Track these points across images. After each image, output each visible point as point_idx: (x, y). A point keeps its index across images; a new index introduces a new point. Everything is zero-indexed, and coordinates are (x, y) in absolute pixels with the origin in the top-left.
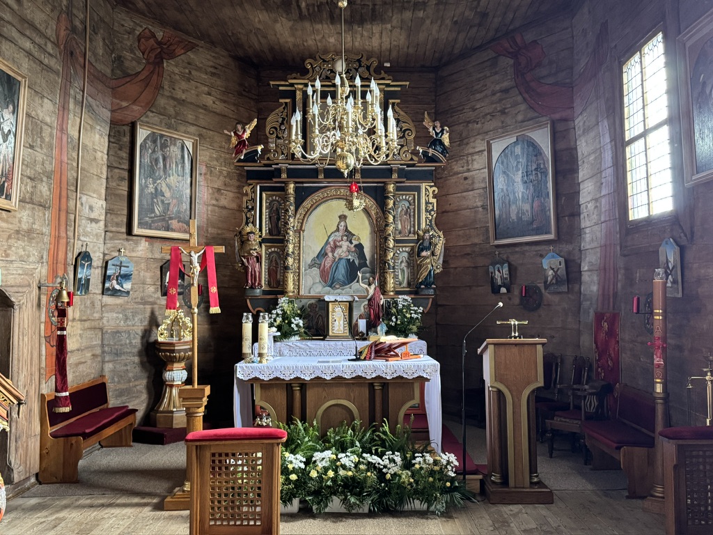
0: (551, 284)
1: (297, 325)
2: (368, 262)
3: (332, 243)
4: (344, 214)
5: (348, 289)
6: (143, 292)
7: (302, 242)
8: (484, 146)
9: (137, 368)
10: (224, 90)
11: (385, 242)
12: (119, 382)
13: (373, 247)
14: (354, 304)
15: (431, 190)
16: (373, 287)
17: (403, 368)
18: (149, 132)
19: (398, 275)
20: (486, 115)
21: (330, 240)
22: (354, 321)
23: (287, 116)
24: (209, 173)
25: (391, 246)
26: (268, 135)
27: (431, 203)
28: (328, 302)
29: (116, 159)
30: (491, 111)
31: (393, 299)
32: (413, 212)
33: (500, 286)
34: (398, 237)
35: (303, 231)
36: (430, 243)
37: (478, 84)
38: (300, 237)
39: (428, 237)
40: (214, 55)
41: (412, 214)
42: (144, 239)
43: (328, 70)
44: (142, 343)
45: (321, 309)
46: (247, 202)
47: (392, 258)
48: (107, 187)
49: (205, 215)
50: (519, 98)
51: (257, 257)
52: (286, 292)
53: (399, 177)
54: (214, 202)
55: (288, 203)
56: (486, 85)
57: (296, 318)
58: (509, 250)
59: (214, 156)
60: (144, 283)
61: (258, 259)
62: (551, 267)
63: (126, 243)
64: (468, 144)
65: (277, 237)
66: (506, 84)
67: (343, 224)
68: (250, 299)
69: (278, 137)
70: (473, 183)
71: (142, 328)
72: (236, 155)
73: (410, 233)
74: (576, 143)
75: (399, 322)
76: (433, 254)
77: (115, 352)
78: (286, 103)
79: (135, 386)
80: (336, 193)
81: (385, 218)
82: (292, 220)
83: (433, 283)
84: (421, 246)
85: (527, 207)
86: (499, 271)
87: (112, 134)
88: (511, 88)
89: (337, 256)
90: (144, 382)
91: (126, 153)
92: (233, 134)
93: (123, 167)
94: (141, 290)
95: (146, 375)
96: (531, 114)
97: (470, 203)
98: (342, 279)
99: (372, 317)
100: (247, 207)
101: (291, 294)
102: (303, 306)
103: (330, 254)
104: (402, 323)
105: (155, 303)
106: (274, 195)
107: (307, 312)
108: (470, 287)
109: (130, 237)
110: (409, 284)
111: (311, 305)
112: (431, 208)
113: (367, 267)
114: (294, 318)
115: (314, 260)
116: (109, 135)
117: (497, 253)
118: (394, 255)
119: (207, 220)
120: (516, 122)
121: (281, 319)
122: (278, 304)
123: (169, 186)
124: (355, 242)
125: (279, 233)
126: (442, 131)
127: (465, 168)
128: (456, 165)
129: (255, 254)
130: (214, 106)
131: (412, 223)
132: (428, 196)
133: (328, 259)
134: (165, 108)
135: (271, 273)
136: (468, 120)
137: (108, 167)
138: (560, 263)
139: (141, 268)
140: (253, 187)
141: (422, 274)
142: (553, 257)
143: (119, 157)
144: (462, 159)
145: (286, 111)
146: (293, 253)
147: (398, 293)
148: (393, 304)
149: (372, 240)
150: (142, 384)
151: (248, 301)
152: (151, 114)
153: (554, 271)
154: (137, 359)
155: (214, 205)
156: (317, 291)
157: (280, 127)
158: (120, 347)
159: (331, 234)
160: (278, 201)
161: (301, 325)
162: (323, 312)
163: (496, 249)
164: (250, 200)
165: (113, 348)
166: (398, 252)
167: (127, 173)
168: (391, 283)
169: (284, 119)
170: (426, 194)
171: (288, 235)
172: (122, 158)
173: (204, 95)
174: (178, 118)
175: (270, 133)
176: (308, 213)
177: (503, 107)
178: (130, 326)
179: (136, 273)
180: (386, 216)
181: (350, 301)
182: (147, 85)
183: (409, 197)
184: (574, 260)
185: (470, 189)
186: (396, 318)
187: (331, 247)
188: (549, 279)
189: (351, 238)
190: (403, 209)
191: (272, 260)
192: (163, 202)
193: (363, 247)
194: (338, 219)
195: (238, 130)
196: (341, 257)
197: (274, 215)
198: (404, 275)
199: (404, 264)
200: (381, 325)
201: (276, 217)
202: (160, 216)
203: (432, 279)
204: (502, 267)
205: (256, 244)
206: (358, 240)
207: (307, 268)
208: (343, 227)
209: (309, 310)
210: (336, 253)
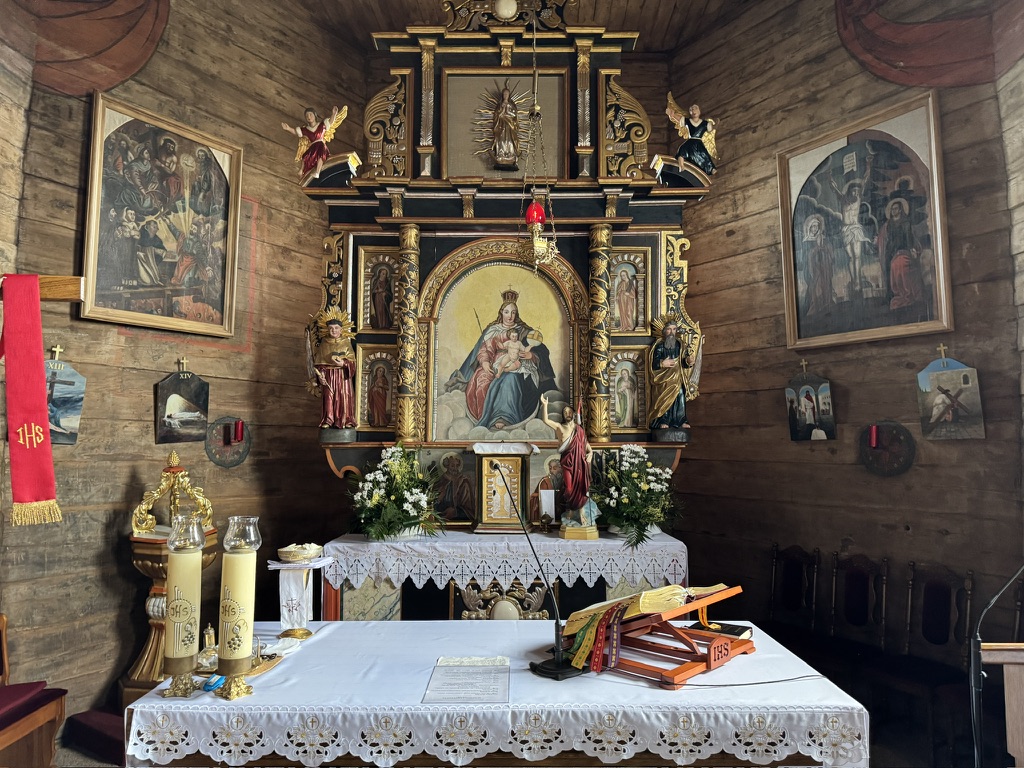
0: (940, 423)
1: (416, 505)
2: (557, 380)
3: (489, 344)
4: (513, 289)
5: (520, 431)
6: (112, 434)
7: (432, 341)
8: (771, 167)
9: (93, 588)
11: (592, 341)
12: (45, 623)
13: (568, 353)
14: (532, 460)
15: (677, 244)
16: (571, 426)
18: (129, 119)
19: (614, 404)
20: (774, 111)
21: (486, 338)
22: (531, 491)
23: (404, 100)
24: (265, 217)
25: (603, 348)
26: (368, 135)
27: (677, 269)
28: (481, 457)
29: (48, 162)
30: (785, 101)
31: (608, 450)
32: (643, 285)
33: (811, 427)
34: (615, 333)
35: (436, 321)
36: (678, 344)
37: (756, 61)
38: (428, 332)
39: (674, 332)
41: (641, 289)
42: (115, 330)
43: (483, 15)
44: (106, 539)
45: (467, 468)
46: (329, 267)
47: (604, 372)
48: (20, 217)
49: (257, 294)
50: (851, 66)
51: (345, 369)
52: (400, 436)
53: (619, 214)
54: (276, 271)
55: (405, 265)
56: (773, 59)
57: (414, 490)
58: (830, 357)
59: (278, 188)
60: (115, 417)
61: (349, 372)
62: (940, 389)
63: (69, 335)
64: (735, 170)
65: (385, 331)
66: (817, 46)
67: (509, 308)
68: (331, 449)
69: (387, 140)
70: (746, 238)
71: (108, 507)
72: (305, 171)
73: (637, 325)
74: (1000, 127)
75: (626, 501)
76: (685, 364)
77: (37, 559)
78: (403, 77)
79: (88, 627)
80: (498, 248)
81: (592, 295)
82: (412, 298)
83: (684, 420)
84: (659, 348)
85: (874, 270)
86: (809, 398)
87: (38, 109)
88: (830, 51)
89: (499, 369)
90: (111, 616)
91: (74, 153)
92: (299, 132)
93: (64, 180)
94: (108, 430)
95: (114, 601)
96: (883, 88)
98: (509, 411)
99: (570, 489)
100: (330, 276)
101: (410, 440)
102: (432, 464)
103: (486, 365)
104: (632, 503)
105: (141, 457)
106: (380, 253)
107: (440, 474)
108: (742, 428)
109: (77, 324)
110: (635, 422)
111: (448, 462)
112: (678, 277)
113: (556, 389)
114: (409, 490)
115: (454, 375)
116: (29, 112)
117: (804, 363)
118: (608, 365)
119: (261, 302)
120: (843, 112)
121: (383, 492)
122: (381, 460)
123: (174, 231)
124: (533, 343)
125: (390, 324)
126: (703, 127)
127: (729, 215)
129: (342, 363)
130: (278, 99)
131: (641, 306)
132: (672, 254)
133: (482, 374)
134: (170, 82)
135: (373, 399)
136: (734, 128)
137: (26, 175)
138: (966, 380)
139: (108, 386)
140: (342, 238)
141: (662, 402)
142: (947, 366)
143: (55, 160)
144: (723, 200)
145: (403, 91)
146: (413, 360)
147: (617, 438)
148: (607, 461)
149: (567, 338)
150: (104, 621)
151: (328, 453)
152: (137, 87)
153: (949, 396)
154: (92, 572)
155: (275, 277)
156: (461, 433)
157: (391, 121)
158: (48, 549)
159: (488, 327)
160: (387, 265)
161: (424, 504)
162: (471, 473)
163: (799, 357)
164: (335, 263)
165: (30, 551)
166: (614, 360)
167: (75, 195)
168: (602, 421)
169: (398, 106)
170: (668, 251)
171: (405, 327)
172: (63, 163)
173: (257, 76)
174: (201, 106)
175: (371, 132)
176: (446, 287)
177: (813, 89)
178: (76, 504)
179: (96, 396)
180: (592, 291)
181: (524, 455)
182: (130, 29)
183: (635, 258)
184: (999, 373)
185: (739, 251)
186: (618, 489)
187: (487, 351)
188: (936, 412)
189: (524, 336)
190: (623, 280)
191: (376, 375)
192: (158, 258)
193: (547, 352)
194: (502, 299)
195: (310, 124)
196: (506, 370)
197: (380, 290)
198: (625, 404)
199: (625, 385)
200: (587, 505)
201: (384, 294)
202: (151, 286)
203: (682, 413)
204: (816, 390)
205: (346, 344)
206: (537, 339)
207: (443, 391)
208: (509, 314)
209: (445, 470)
210: (497, 362)
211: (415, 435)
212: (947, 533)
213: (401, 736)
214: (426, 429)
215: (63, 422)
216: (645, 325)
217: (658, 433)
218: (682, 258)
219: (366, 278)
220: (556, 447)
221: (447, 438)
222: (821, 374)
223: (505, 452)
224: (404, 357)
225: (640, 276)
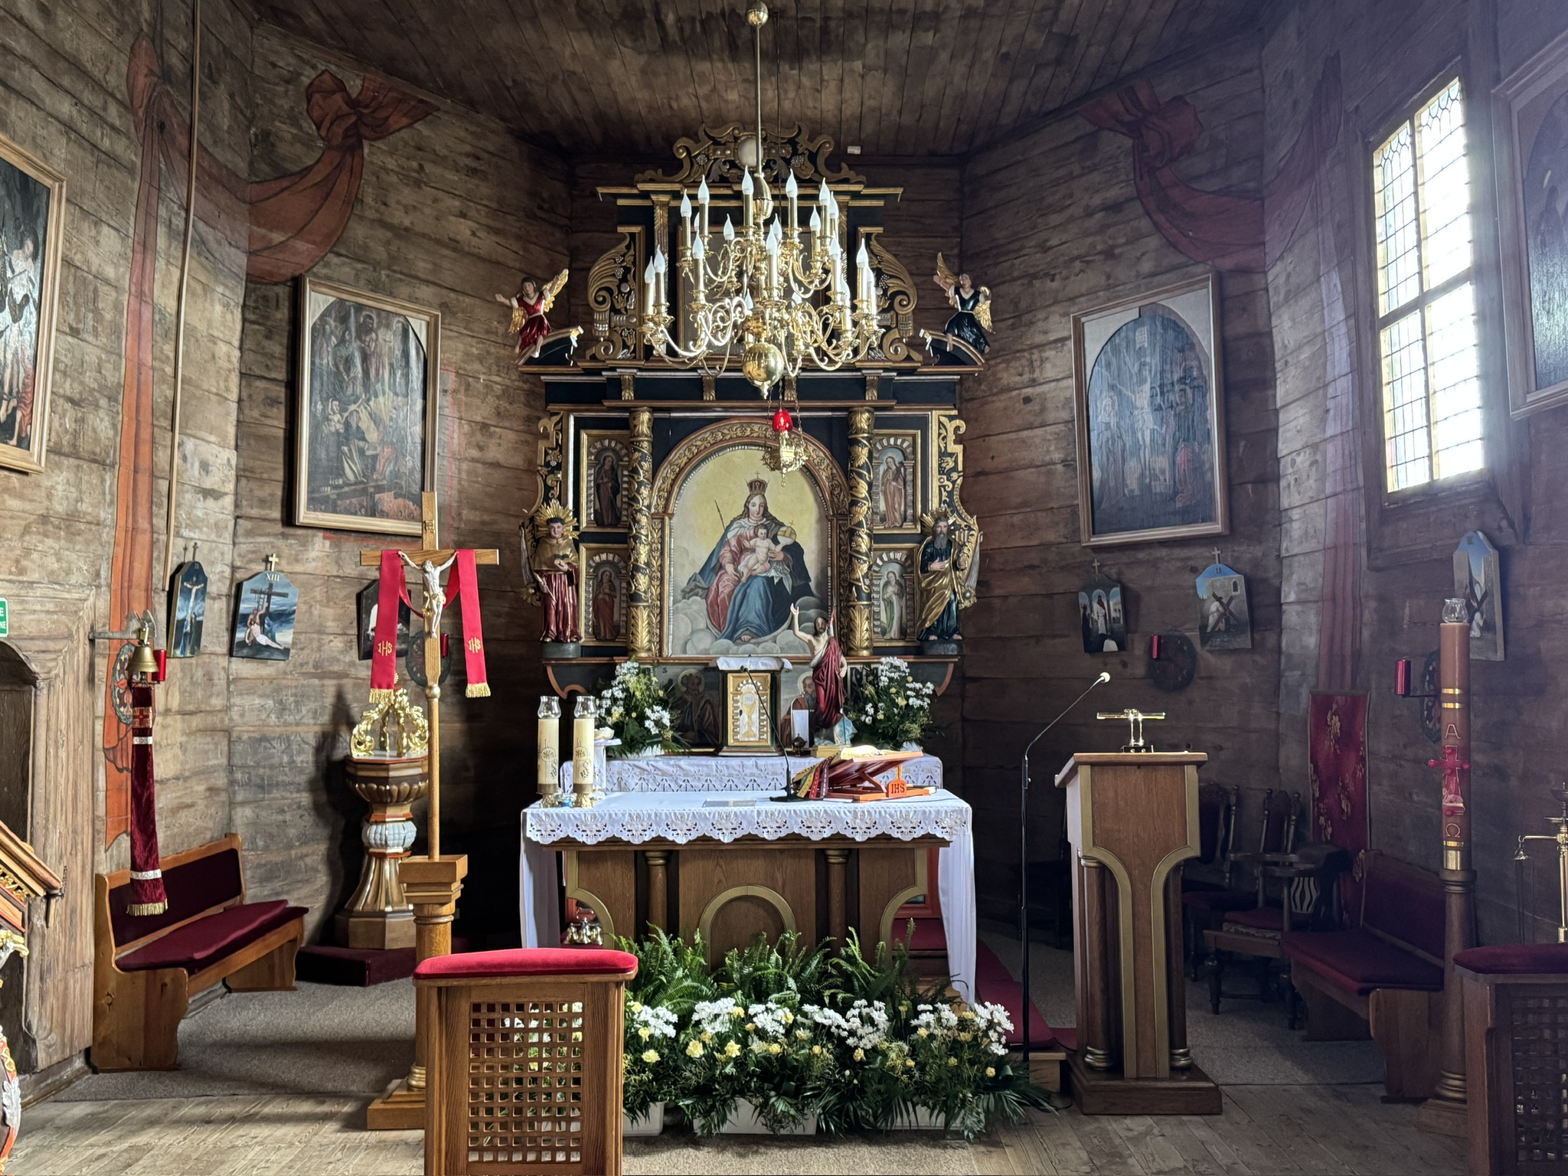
0: (1216, 632)
1: (658, 723)
2: (812, 584)
3: (733, 542)
4: (761, 477)
5: (770, 644)
6: (319, 649)
7: (667, 539)
8: (1067, 329)
9: (307, 817)
10: (494, 205)
11: (851, 541)
12: (266, 849)
13: (825, 552)
14: (783, 677)
15: (951, 426)
16: (824, 638)
17: (891, 815)
18: (332, 299)
19: (879, 613)
20: (1073, 260)
21: (730, 535)
22: (783, 714)
23: (634, 263)
24: (462, 388)
25: (864, 548)
26: (593, 304)
27: (951, 455)
28: (725, 673)
29: (260, 358)
30: (1082, 251)
31: (868, 664)
33: (1104, 637)
34: (879, 530)
35: (671, 516)
36: (950, 543)
37: (1055, 192)
38: (662, 529)
39: (945, 530)
40: (473, 128)
41: (909, 478)
42: (321, 534)
43: (724, 163)
44: (317, 762)
45: (708, 686)
46: (546, 454)
47: (866, 576)
48: (238, 421)
49: (455, 482)
50: (1145, 224)
51: (569, 574)
52: (634, 651)
53: (880, 397)
54: (475, 453)
56: (1071, 196)
57: (656, 708)
58: (1124, 557)
59: (475, 351)
60: (321, 631)
61: (572, 578)
62: (1215, 596)
63: (280, 543)
64: (1032, 323)
65: (613, 528)
66: (1114, 193)
67: (757, 500)
68: (553, 666)
69: (614, 310)
70: (1043, 410)
71: (317, 729)
72: (522, 348)
73: (905, 520)
74: (1269, 321)
75: (880, 716)
76: (955, 566)
77: (259, 781)
78: (632, 235)
79: (302, 857)
80: (743, 432)
81: (851, 488)
82: (645, 492)
83: (956, 631)
84: (928, 548)
85: (1162, 462)
86: (1101, 604)
87: (251, 303)
88: (1127, 201)
89: (745, 572)
90: (322, 848)
91: (281, 344)
92: (515, 303)
93: (273, 375)
94: (315, 645)
96: (1171, 259)
97: (1037, 455)
98: (757, 621)
99: (822, 705)
100: (547, 464)
101: (643, 655)
102: (670, 681)
103: (730, 568)
104: (888, 718)
105: (347, 676)
106: (604, 437)
107: (678, 695)
108: (1037, 639)
109: (290, 531)
110: (903, 633)
111: (687, 679)
112: (951, 465)
113: (811, 594)
114: (650, 707)
115: (693, 579)
116: (244, 306)
117: (1096, 564)
118: (870, 568)
119: (460, 492)
120: (1138, 276)
121: (621, 710)
122: (615, 677)
123: (375, 419)
124: (784, 541)
125: (617, 521)
126: (975, 297)
127: (1026, 377)
128: (1006, 369)
129: (566, 567)
130: (474, 241)
131: (910, 498)
132: (944, 438)
133: (725, 578)
134: (366, 247)
135: (601, 608)
136: (1032, 271)
137: (242, 375)
138: (1235, 587)
139: (314, 598)
140: (561, 420)
141: (931, 610)
142: (1220, 572)
143: (265, 355)
144: (1019, 359)
145: (632, 252)
146: (647, 564)
147: (879, 652)
148: (867, 676)
149: (823, 536)
150: (316, 853)
151: (550, 671)
152: (336, 260)
153: (1222, 603)
154: (305, 798)
155: (473, 460)
156: (702, 646)
157: (619, 287)
158: (268, 772)
159: (735, 520)
160: (614, 450)
161: (666, 721)
162: (714, 693)
163: (1093, 555)
164: (553, 449)
165: (253, 773)
166: (879, 562)
167: (283, 390)
168: (863, 629)
169: (627, 270)
170: (940, 433)
171: (636, 525)
172: (272, 357)
173: (452, 218)
174: (395, 268)
175: (597, 302)
176: (682, 477)
177: (1110, 242)
178: (290, 725)
179: (304, 608)
180: (853, 483)
181: (774, 671)
182: (328, 194)
183: (903, 442)
184: (1265, 580)
185: (1036, 424)
186: (875, 707)
187: (731, 551)
188: (1211, 620)
189: (775, 532)
190: (889, 468)
191: (602, 580)
192: (361, 452)
193: (801, 552)
194: (748, 489)
195: (528, 295)
196: (754, 573)
197: (605, 480)
198: (892, 612)
199: (891, 590)
200: (841, 723)
201: (610, 485)
202: (356, 484)
203: (953, 622)
204: (1108, 595)
205: (568, 545)
206: (790, 537)
207: (680, 598)
208: (757, 508)
209: (684, 689)
210: (743, 563)
211: (650, 650)
212: (1221, 748)
213: (690, 825)
214: (661, 642)
215: (278, 637)
216: (914, 520)
217: (926, 645)
218: (956, 442)
219: (589, 467)
220: (805, 662)
221: (685, 652)
222: (1115, 577)
224: (636, 560)
225: (909, 464)
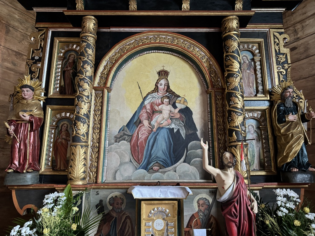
2: (199, 133)
3: (148, 107)
4: (165, 69)
5: (172, 173)
13: (207, 113)
14: (186, 202)
15: (281, 38)
16: (231, 172)
21: (146, 102)
25: (240, 105)
27: (283, 54)
32: (260, 65)
35: (109, 90)
36: (295, 104)
38: (103, 97)
41: (258, 67)
46: (33, 52)
52: (71, 179)
53: (244, 9)
55: (84, 44)
61: (34, 125)
67: (163, 82)
68: (17, 191)
73: (258, 92)
76: (304, 119)
82: (89, 68)
83: (308, 164)
89: (156, 125)
98: (164, 157)
101: (80, 183)
102: (101, 201)
103: (146, 123)
106: (70, 43)
110: (262, 167)
111: (113, 199)
112: (284, 60)
113: (198, 139)
115: (122, 129)
118: (244, 119)
124: (180, 106)
125: (73, 92)
132: (278, 44)
133: (143, 129)
140: (44, 33)
141: (291, 148)
149: (204, 103)
151: (14, 193)
156: (126, 175)
159: (148, 95)
160: (75, 51)
164: (37, 50)
170: (275, 42)
171: (80, 89)
181: (180, 199)
183: (253, 47)
187: (147, 112)
189: (174, 101)
191: (61, 129)
193: (191, 113)
194: (157, 75)
196: (161, 126)
197: (69, 68)
201: (71, 71)
203: (306, 159)
205: (36, 104)
206: (183, 104)
207: (113, 141)
208: (163, 86)
209: (110, 208)
210: (154, 120)
211: (84, 179)
214: (97, 172)
216: (264, 92)
217: (290, 175)
218: (285, 47)
219: (59, 60)
221: (115, 178)
223: (162, 197)
224: (78, 113)
225: (257, 58)
